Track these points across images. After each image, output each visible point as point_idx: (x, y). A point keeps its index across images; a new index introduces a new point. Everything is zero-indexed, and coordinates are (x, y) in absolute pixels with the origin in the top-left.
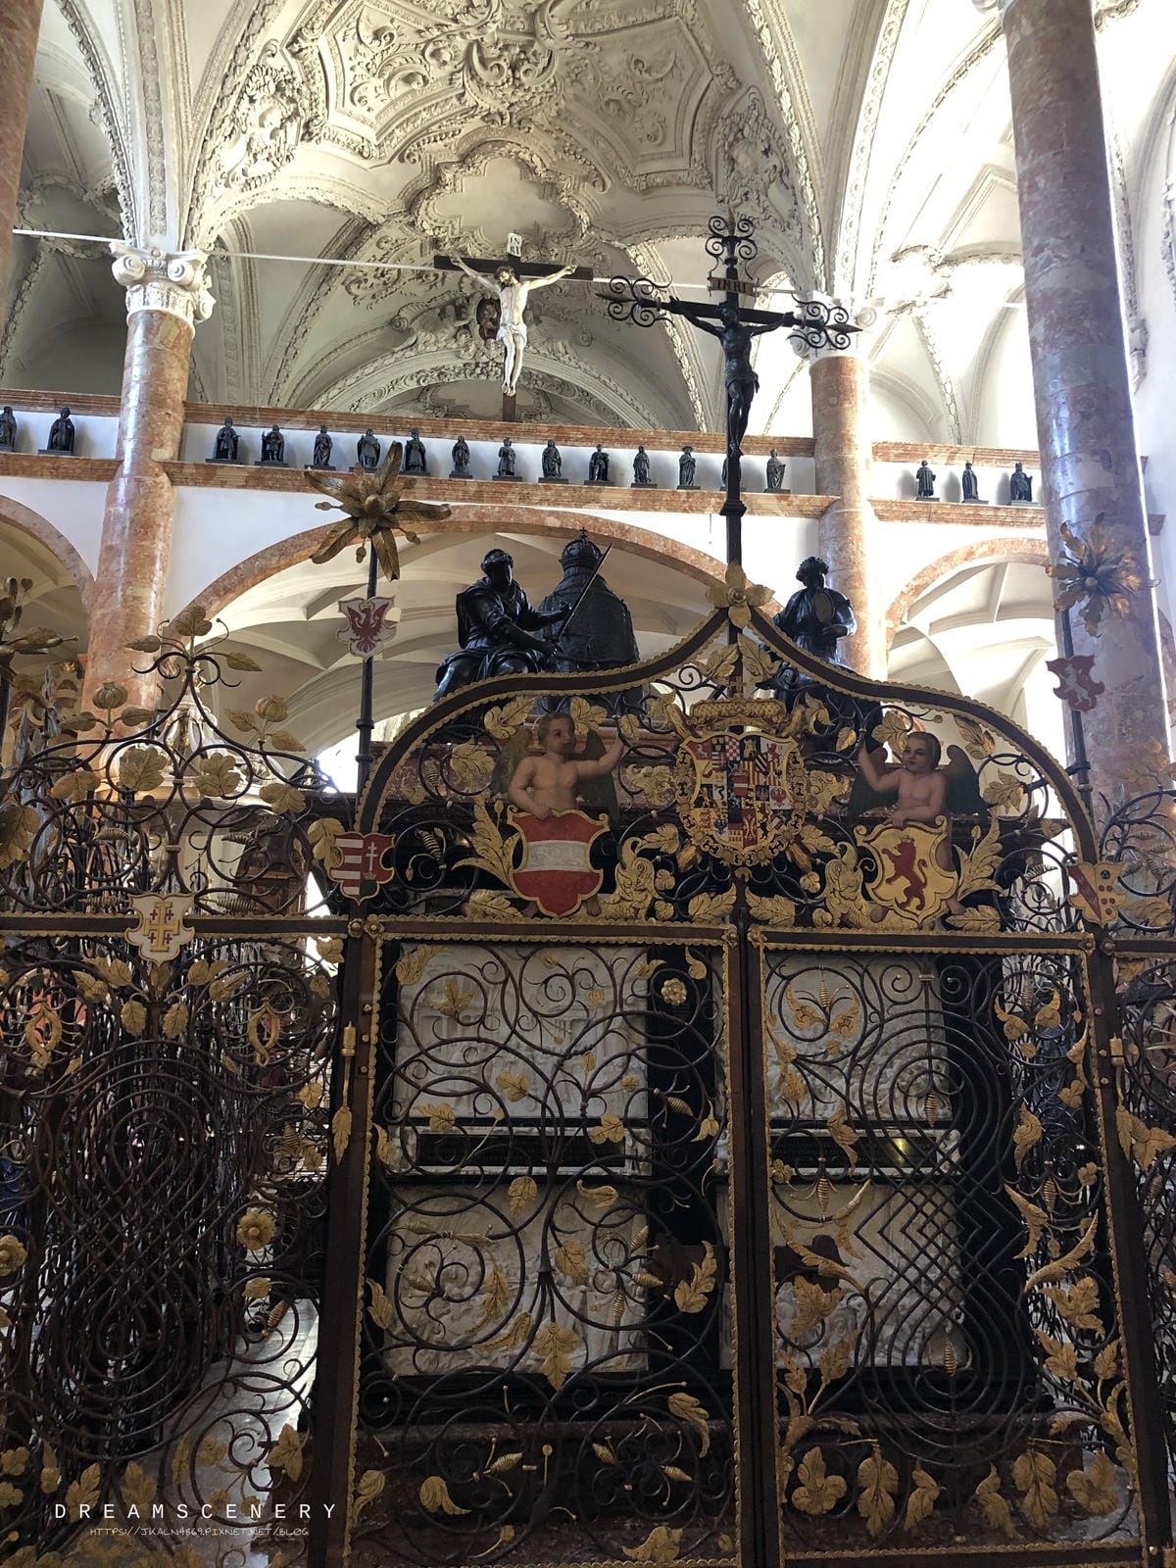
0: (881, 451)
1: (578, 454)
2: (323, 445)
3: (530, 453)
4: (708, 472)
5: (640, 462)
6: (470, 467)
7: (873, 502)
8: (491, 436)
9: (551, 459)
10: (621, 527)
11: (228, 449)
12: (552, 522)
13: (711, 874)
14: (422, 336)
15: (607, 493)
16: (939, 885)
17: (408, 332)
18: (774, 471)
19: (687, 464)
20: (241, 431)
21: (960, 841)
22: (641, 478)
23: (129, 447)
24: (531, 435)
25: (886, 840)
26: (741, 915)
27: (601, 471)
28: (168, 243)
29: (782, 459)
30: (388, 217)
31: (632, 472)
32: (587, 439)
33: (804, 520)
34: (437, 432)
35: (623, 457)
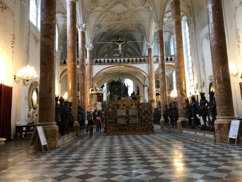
0: (154, 56)
1: (126, 59)
2: (104, 61)
4: (138, 60)
6: (117, 62)
7: (153, 62)
8: (119, 58)
9: (124, 60)
10: (131, 66)
13: (127, 107)
14: (111, 40)
15: (129, 63)
16: (135, 107)
17: (110, 39)
18: (144, 59)
19: (136, 59)
21: (136, 105)
24: (122, 58)
25: (133, 106)
26: (128, 108)
29: (145, 58)
30: (107, 32)
33: (147, 64)
34: (114, 58)
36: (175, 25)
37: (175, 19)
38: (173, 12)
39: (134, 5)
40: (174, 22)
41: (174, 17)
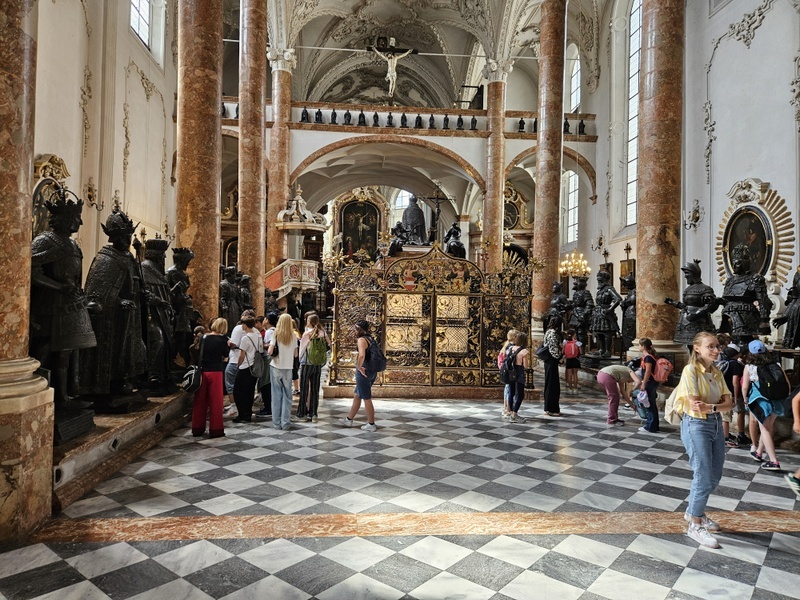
0: (508, 114)
1: (412, 117)
2: (334, 115)
3: (397, 116)
5: (432, 119)
6: (379, 123)
7: (503, 132)
9: (404, 119)
10: (425, 142)
11: (306, 117)
12: (404, 140)
13: (431, 286)
18: (474, 122)
19: (446, 120)
20: (308, 110)
22: (432, 126)
23: (276, 117)
24: (397, 110)
25: (455, 280)
26: (434, 291)
27: (419, 123)
28: (283, 46)
29: (476, 117)
30: (348, 16)
31: (428, 123)
32: (415, 111)
33: (481, 139)
34: (368, 110)
35: (426, 117)
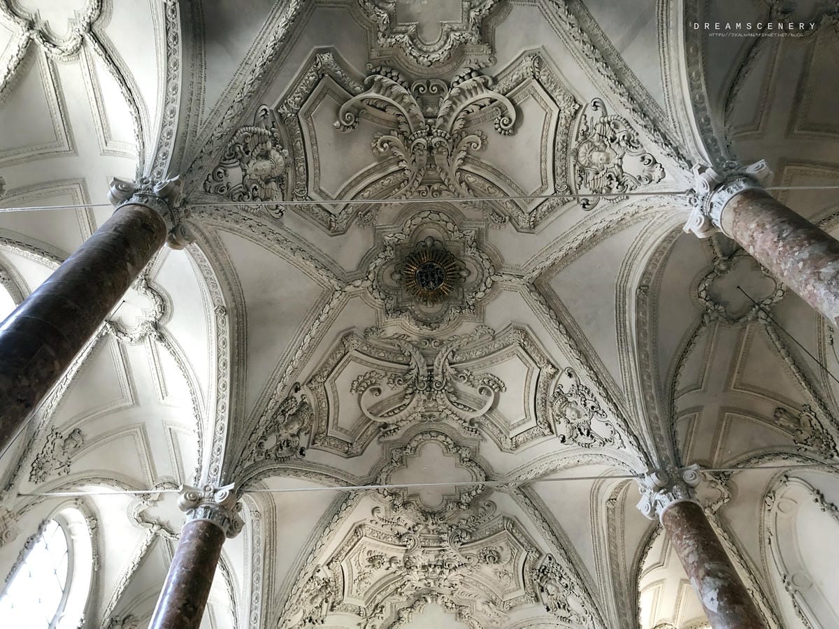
36: (720, 608)
37: (708, 579)
38: (686, 552)
39: (494, 603)
40: (714, 594)
41: (701, 572)
